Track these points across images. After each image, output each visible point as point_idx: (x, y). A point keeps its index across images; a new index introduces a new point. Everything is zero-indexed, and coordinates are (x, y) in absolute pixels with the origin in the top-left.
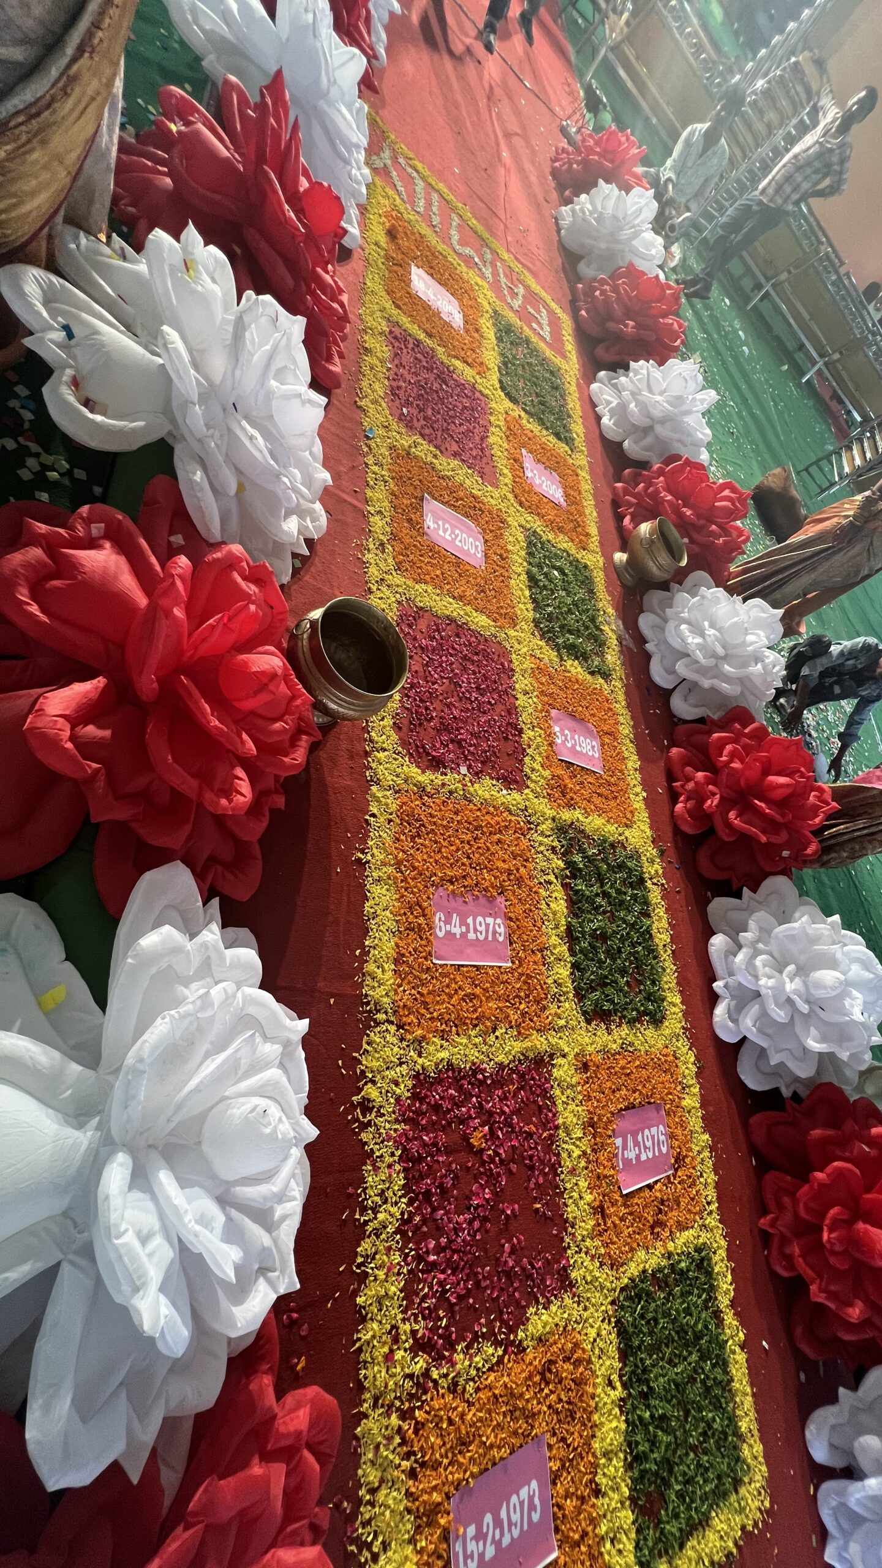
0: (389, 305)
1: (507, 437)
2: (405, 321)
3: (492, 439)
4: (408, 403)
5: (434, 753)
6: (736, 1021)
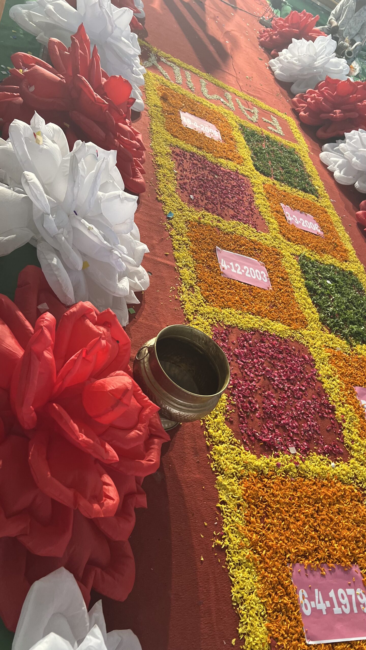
0: (169, 137)
1: (268, 198)
2: (182, 144)
3: (257, 202)
4: (193, 192)
5: (264, 439)
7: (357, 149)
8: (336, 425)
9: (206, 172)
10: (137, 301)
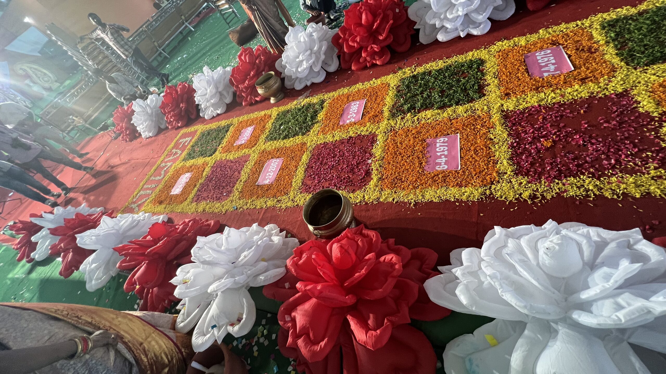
0: (186, 203)
1: (230, 152)
2: (191, 196)
3: (231, 158)
4: (222, 193)
5: (364, 175)
6: (480, 24)
7: (206, 99)
8: (358, 137)
9: (210, 184)
10: (284, 232)
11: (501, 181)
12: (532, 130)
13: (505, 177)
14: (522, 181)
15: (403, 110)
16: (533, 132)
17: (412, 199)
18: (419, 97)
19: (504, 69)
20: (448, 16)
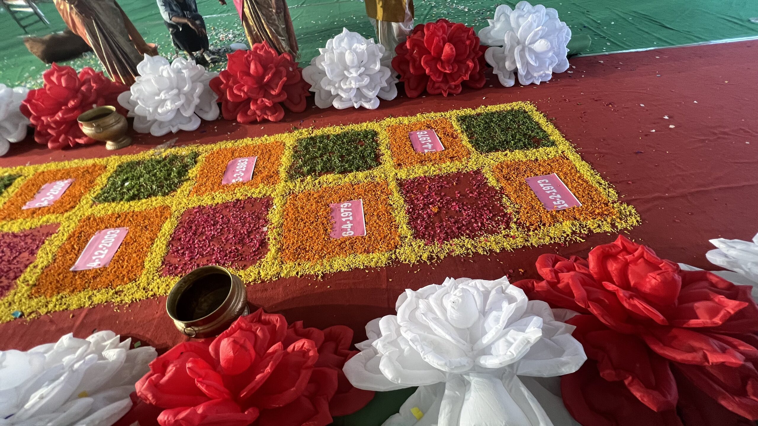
3: (15, 230)
6: (370, 100)
8: (249, 200)
10: (129, 341)
11: (403, 244)
12: (422, 198)
13: (406, 241)
14: (420, 243)
15: (302, 172)
16: (423, 199)
17: (319, 271)
18: (319, 160)
19: (394, 142)
20: (343, 86)
